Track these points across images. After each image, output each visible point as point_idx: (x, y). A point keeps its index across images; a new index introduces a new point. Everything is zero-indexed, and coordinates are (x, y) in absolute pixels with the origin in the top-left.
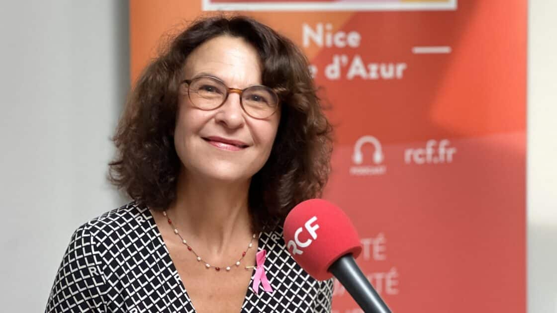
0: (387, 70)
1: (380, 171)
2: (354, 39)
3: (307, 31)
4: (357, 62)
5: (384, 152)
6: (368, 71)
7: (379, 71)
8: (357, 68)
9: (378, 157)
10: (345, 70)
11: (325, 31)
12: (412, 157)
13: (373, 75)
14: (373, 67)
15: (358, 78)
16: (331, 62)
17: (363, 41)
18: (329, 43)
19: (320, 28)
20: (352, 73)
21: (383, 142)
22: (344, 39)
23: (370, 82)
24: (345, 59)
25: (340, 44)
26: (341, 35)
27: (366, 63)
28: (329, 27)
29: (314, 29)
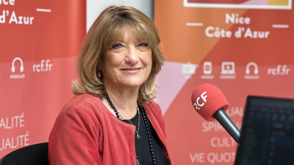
0: (261, 34)
1: (257, 77)
2: (247, 20)
3: (228, 16)
4: (249, 30)
5: (259, 69)
6: (253, 34)
7: (258, 35)
8: (249, 33)
9: (256, 71)
10: (243, 33)
11: (235, 17)
12: (271, 72)
13: (255, 36)
14: (255, 33)
15: (248, 37)
16: (237, 30)
17: (251, 22)
18: (237, 22)
19: (233, 15)
20: (246, 35)
21: (258, 65)
22: (243, 21)
23: (253, 39)
24: (243, 29)
25: (242, 22)
26: (242, 19)
27: (252, 31)
28: (237, 15)
29: (231, 15)
